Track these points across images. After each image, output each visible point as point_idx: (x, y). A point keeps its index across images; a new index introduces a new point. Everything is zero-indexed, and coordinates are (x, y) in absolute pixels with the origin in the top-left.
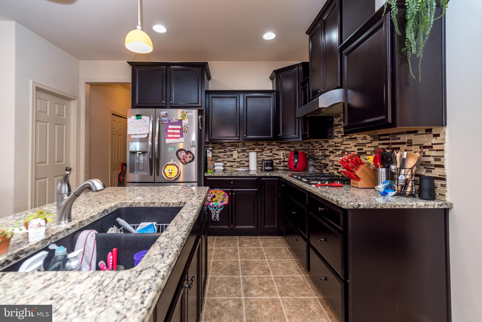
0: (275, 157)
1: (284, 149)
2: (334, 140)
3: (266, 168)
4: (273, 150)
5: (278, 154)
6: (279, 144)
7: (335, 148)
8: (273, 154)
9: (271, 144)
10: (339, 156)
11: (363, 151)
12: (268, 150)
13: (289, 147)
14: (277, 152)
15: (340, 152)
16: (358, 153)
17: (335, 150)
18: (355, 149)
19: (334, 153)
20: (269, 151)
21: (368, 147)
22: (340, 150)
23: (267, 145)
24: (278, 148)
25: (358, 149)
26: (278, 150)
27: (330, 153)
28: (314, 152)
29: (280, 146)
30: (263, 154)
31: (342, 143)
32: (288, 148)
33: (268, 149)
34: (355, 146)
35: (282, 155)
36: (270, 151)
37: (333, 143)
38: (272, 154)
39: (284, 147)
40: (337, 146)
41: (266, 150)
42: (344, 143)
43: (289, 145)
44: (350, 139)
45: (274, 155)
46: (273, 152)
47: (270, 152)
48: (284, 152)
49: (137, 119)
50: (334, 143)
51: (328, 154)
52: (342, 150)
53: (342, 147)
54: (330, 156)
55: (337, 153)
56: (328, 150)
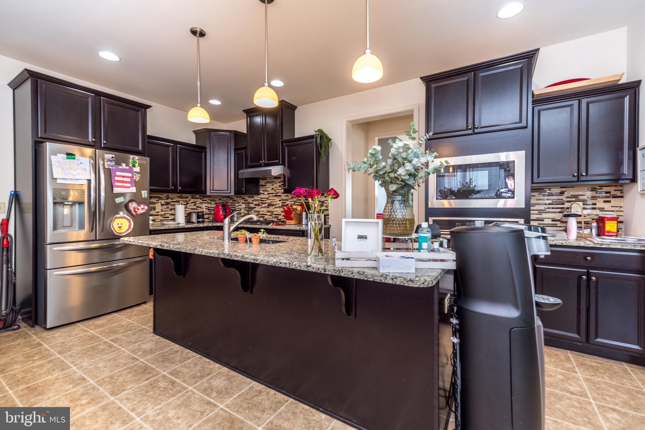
0: (198, 209)
1: (206, 202)
2: (260, 196)
3: (198, 220)
4: (197, 203)
5: (201, 207)
6: (202, 197)
7: (261, 202)
8: (197, 207)
9: (195, 197)
10: (265, 207)
11: (286, 204)
12: (192, 202)
13: (210, 200)
14: (200, 205)
15: (266, 205)
16: (282, 205)
17: (261, 203)
18: (280, 203)
19: (260, 205)
20: (193, 204)
22: (266, 203)
23: (192, 198)
24: (201, 201)
25: (282, 203)
26: (201, 203)
27: (255, 205)
28: (235, 205)
29: (203, 199)
30: (187, 207)
31: (268, 199)
32: (209, 202)
33: (192, 201)
34: (280, 201)
35: (205, 208)
36: (194, 204)
37: (260, 199)
38: (195, 207)
39: (206, 201)
40: (264, 201)
41: (190, 203)
42: (270, 198)
43: (210, 199)
44: (275, 196)
45: (198, 208)
46: (197, 205)
47: (194, 205)
48: (206, 205)
49: (67, 158)
51: (253, 206)
52: (268, 203)
53: (268, 201)
54: (255, 207)
55: (263, 205)
56: (253, 203)
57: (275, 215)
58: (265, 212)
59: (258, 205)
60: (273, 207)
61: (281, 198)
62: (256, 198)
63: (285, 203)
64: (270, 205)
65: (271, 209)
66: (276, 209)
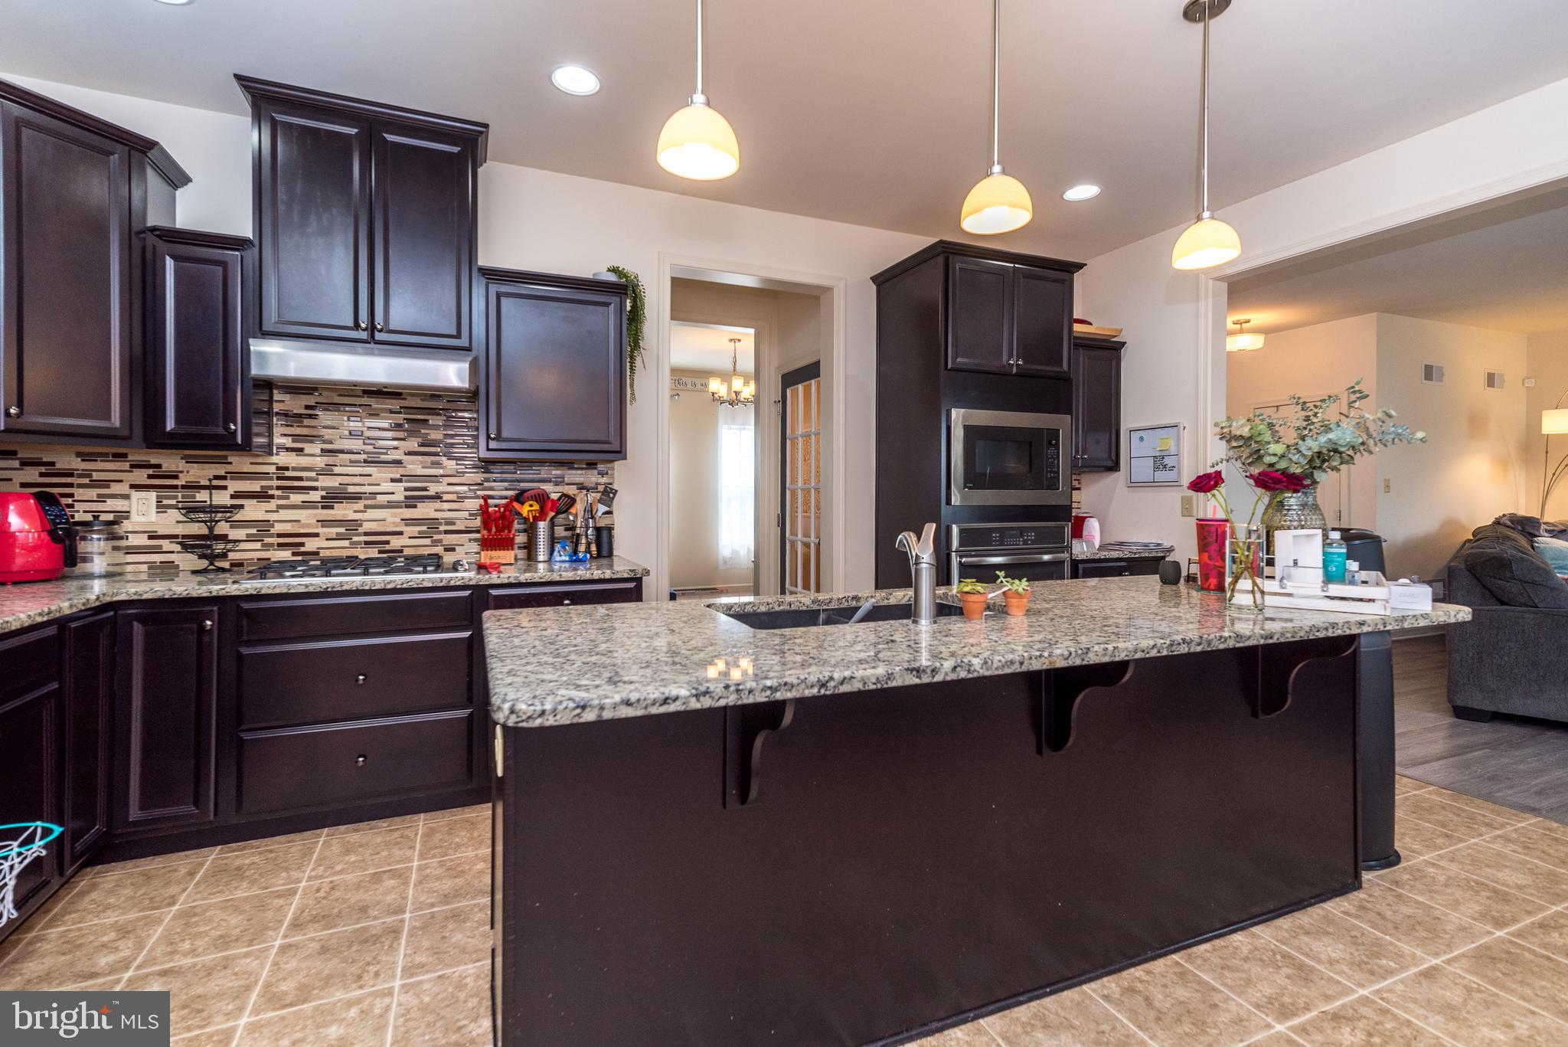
2: (275, 459)
7: (275, 483)
10: (307, 505)
11: (431, 493)
15: (315, 496)
16: (406, 497)
17: (278, 488)
19: (272, 497)
21: (449, 484)
22: (315, 489)
25: (406, 490)
27: (232, 497)
31: (327, 472)
34: (394, 480)
37: (272, 469)
40: (300, 479)
42: (337, 470)
44: (365, 461)
50: (274, 466)
51: (229, 502)
52: (323, 489)
53: (325, 482)
54: (241, 507)
55: (296, 498)
56: (225, 488)
57: (366, 534)
58: (308, 525)
59: (263, 496)
60: (360, 505)
61: (402, 471)
62: (240, 462)
63: (425, 489)
64: (332, 498)
65: (343, 511)
66: (372, 514)
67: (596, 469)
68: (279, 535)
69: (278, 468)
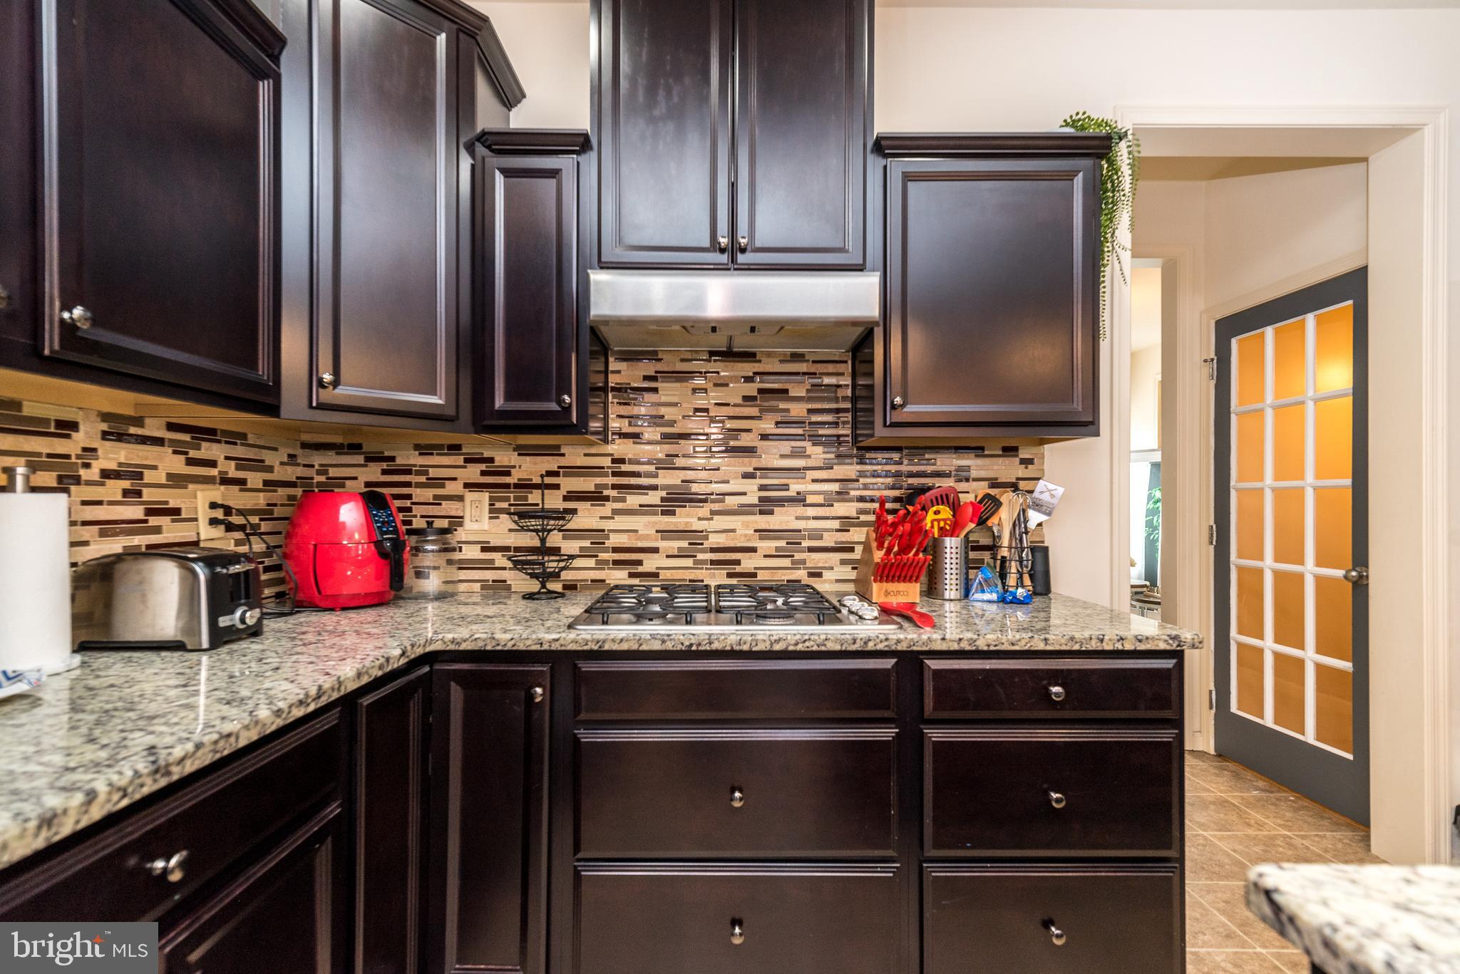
0: (157, 530)
1: (214, 472)
2: (610, 448)
3: (224, 621)
4: (149, 476)
5: (176, 512)
6: (186, 437)
7: (611, 480)
8: (150, 512)
9: (132, 430)
10: (645, 510)
11: (792, 493)
12: (106, 474)
13: (242, 463)
14: (174, 498)
15: (654, 498)
16: (761, 499)
17: (614, 487)
18: (751, 486)
19: (607, 499)
20: (115, 488)
21: (813, 481)
22: (655, 488)
24: (177, 464)
25: (763, 488)
26: (176, 481)
27: (566, 498)
28: (409, 497)
29: (193, 454)
31: (667, 464)
32: (233, 473)
33: (113, 466)
34: (747, 476)
35: (204, 514)
36: (126, 484)
37: (606, 462)
38: (136, 512)
39: (212, 464)
40: (638, 474)
41: (93, 474)
42: (678, 462)
43: (240, 451)
45: (154, 521)
46: (148, 494)
47: (126, 493)
48: (218, 493)
50: (610, 458)
51: (560, 505)
52: (664, 487)
53: (669, 479)
54: (574, 511)
55: (633, 500)
56: (557, 487)
57: (713, 550)
58: (646, 537)
59: (596, 497)
60: (704, 510)
61: (755, 462)
62: (574, 455)
63: (786, 487)
64: (677, 499)
65: (686, 518)
66: (721, 522)
67: (1017, 456)
68: (615, 550)
69: (614, 461)
